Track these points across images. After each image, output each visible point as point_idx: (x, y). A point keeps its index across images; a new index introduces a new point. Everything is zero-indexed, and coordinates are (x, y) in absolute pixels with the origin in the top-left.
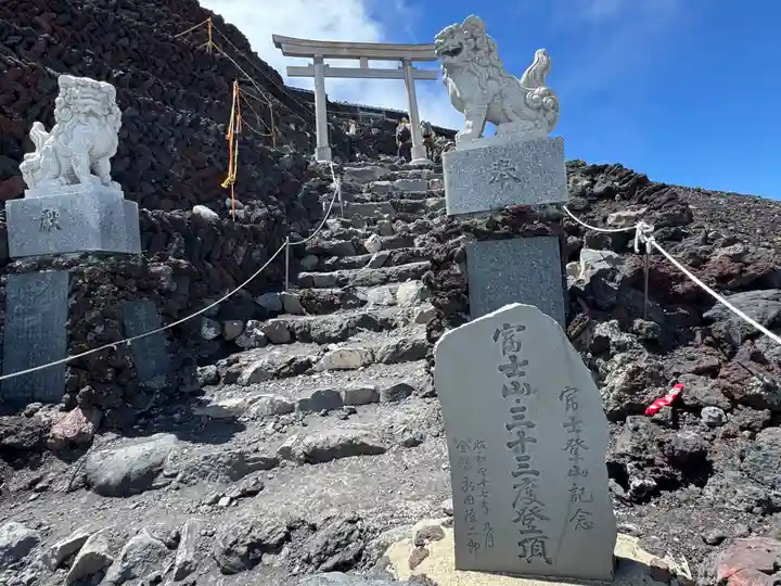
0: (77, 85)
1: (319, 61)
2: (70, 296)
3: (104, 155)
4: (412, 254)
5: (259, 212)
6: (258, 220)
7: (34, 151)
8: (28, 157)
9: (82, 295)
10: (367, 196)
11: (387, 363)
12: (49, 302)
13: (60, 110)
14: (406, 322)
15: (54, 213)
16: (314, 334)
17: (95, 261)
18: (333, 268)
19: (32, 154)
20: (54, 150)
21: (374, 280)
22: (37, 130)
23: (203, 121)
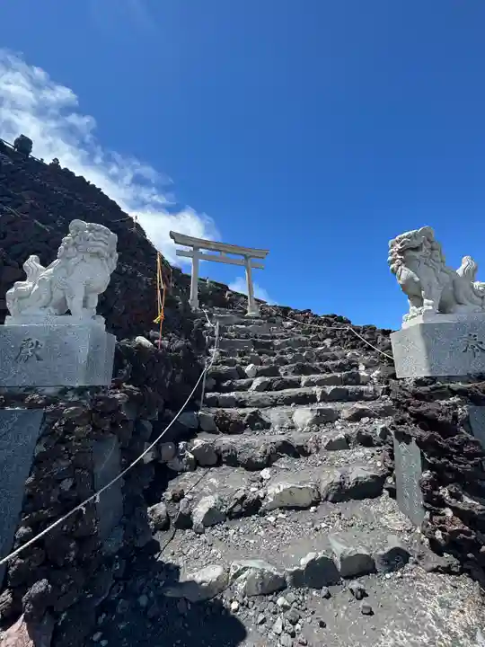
0: (90, 230)
1: (196, 249)
2: (39, 441)
3: (95, 291)
4: (286, 382)
5: (179, 344)
6: (178, 350)
7: (25, 280)
8: (19, 285)
9: (56, 440)
10: (233, 334)
11: (334, 501)
12: (9, 447)
13: (66, 248)
14: (318, 449)
15: (37, 343)
16: (241, 458)
17: (76, 398)
18: (229, 389)
19: (24, 283)
20: (51, 282)
21: (266, 402)
22: (32, 262)
23: (139, 275)
